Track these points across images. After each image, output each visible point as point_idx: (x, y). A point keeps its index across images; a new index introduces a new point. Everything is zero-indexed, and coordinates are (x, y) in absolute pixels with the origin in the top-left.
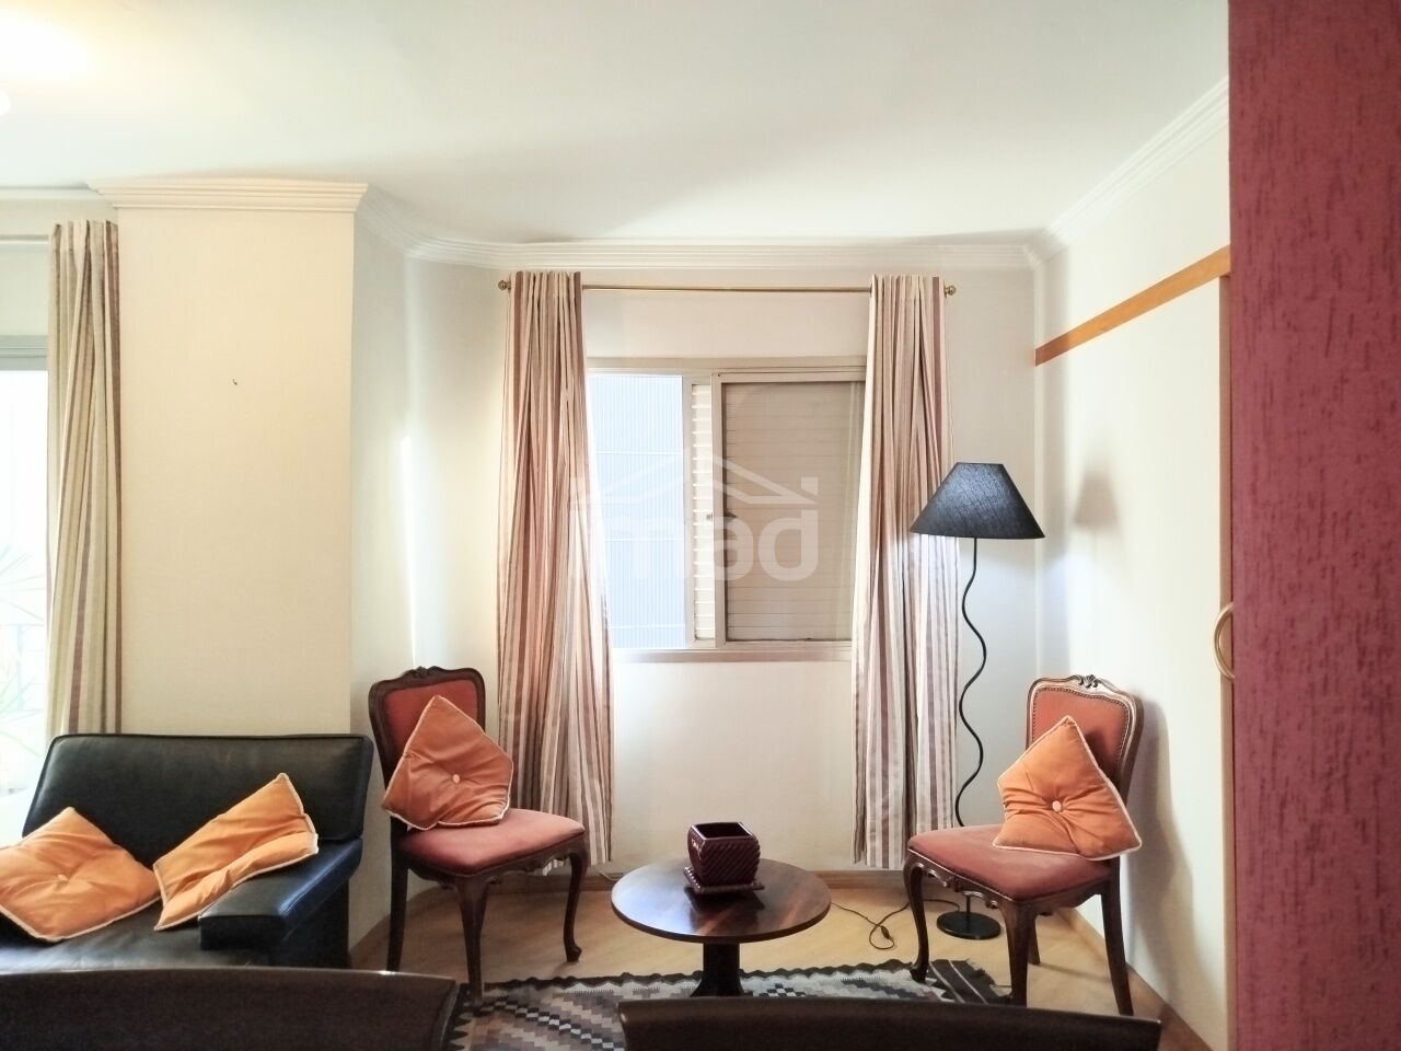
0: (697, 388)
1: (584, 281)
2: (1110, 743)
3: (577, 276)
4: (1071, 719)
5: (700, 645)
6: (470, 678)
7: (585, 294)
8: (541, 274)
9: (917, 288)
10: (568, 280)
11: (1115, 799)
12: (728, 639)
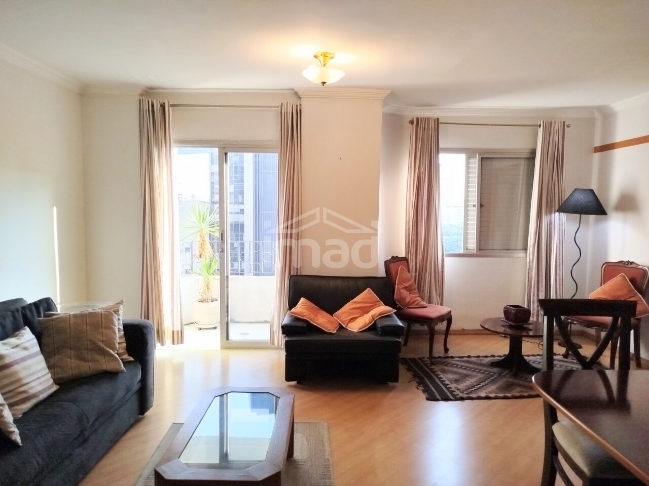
0: (471, 159)
1: (440, 121)
2: (639, 281)
3: (438, 119)
4: (623, 274)
5: (468, 252)
6: (405, 260)
7: (440, 125)
8: (426, 119)
9: (557, 126)
10: (435, 121)
11: (641, 299)
12: (480, 250)
